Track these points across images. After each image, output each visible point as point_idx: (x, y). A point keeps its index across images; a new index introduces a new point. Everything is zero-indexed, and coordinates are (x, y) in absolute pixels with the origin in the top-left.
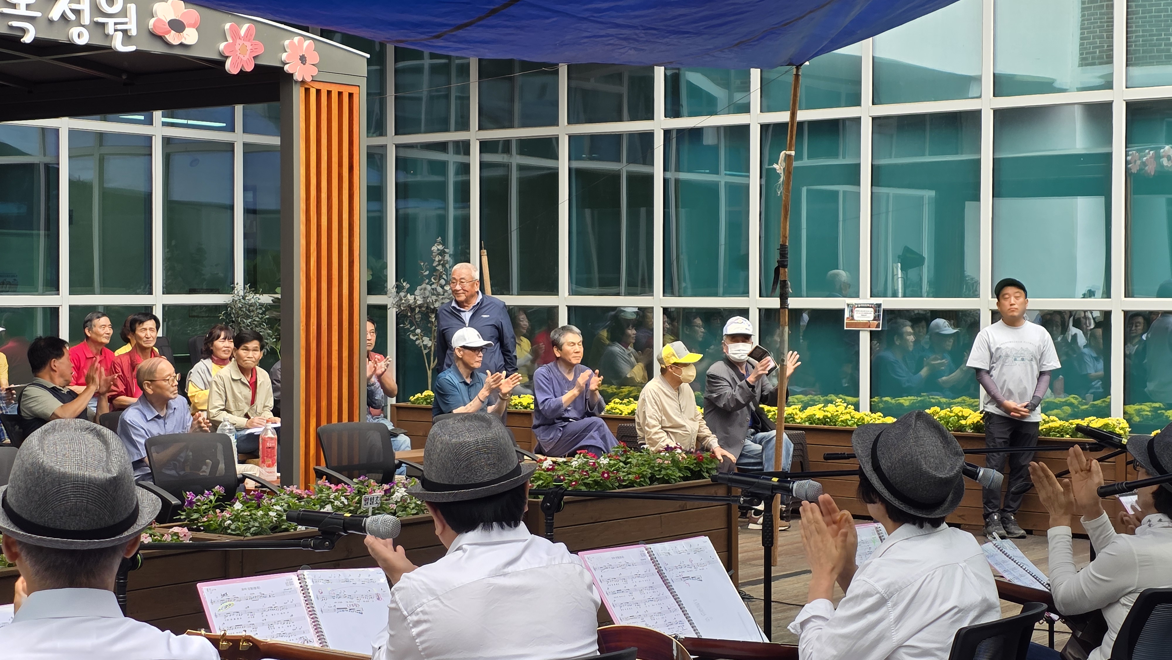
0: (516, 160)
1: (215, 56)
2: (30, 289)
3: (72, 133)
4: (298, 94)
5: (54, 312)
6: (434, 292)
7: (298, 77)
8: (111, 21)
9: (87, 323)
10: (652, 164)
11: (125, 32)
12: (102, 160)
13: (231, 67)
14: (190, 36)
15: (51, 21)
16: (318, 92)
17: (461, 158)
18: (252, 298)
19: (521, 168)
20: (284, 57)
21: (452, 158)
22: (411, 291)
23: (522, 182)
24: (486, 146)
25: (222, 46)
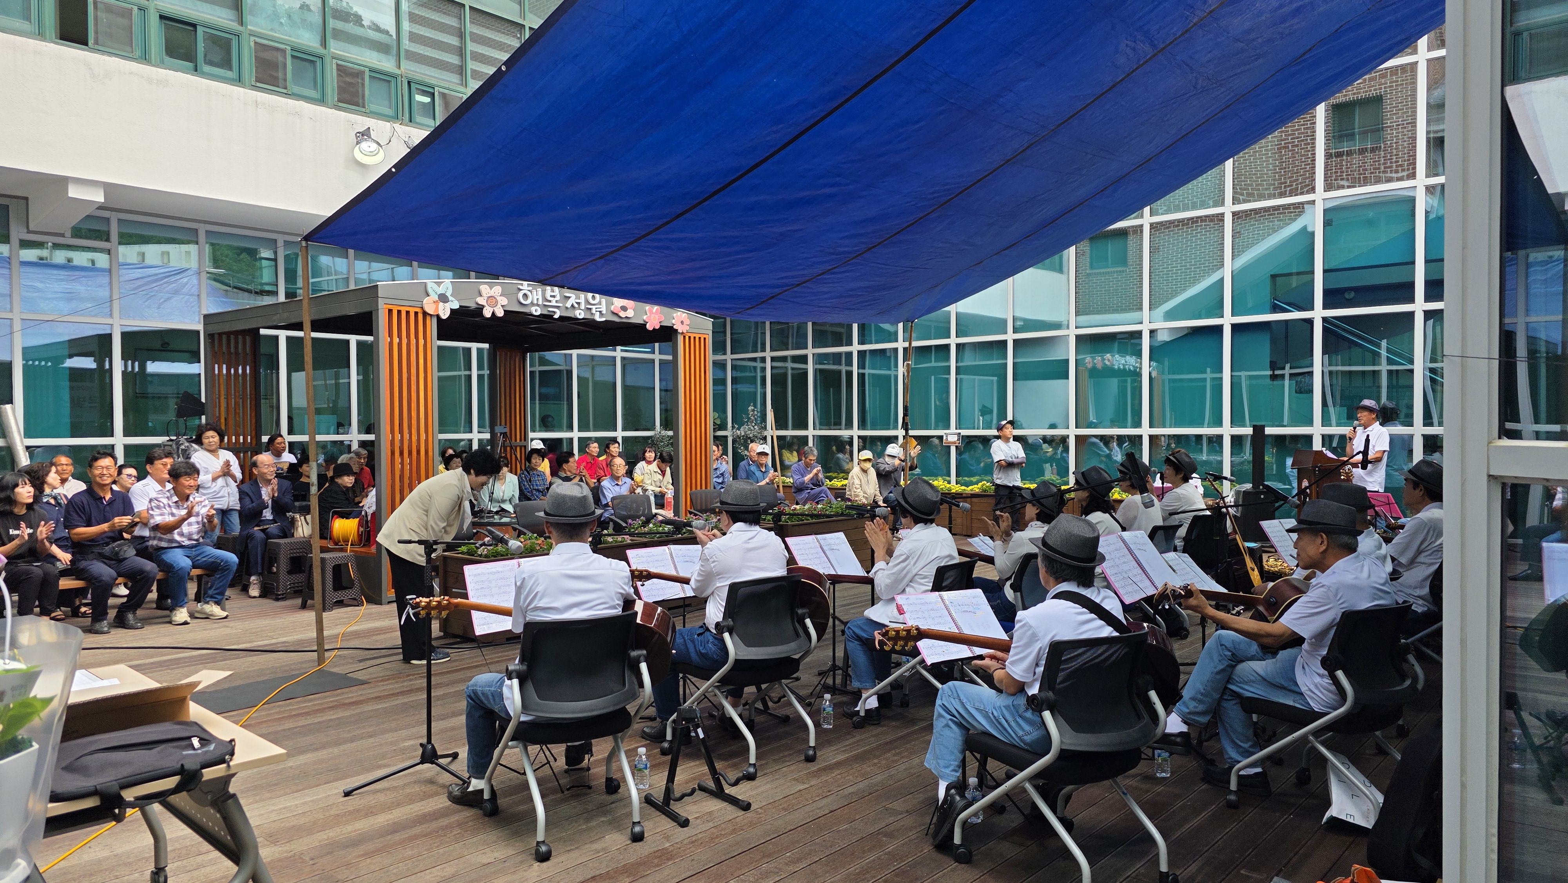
0: (790, 365)
1: (642, 322)
2: (560, 429)
3: (578, 355)
4: (680, 339)
5: (571, 440)
6: (750, 429)
7: (680, 331)
8: (594, 307)
9: (587, 446)
10: (852, 366)
11: (600, 312)
12: (593, 368)
13: (649, 327)
14: (630, 313)
15: (567, 308)
16: (690, 337)
17: (762, 365)
18: (664, 433)
19: (793, 369)
20: (673, 321)
21: (759, 365)
22: (739, 429)
23: (793, 375)
24: (773, 359)
25: (645, 317)
